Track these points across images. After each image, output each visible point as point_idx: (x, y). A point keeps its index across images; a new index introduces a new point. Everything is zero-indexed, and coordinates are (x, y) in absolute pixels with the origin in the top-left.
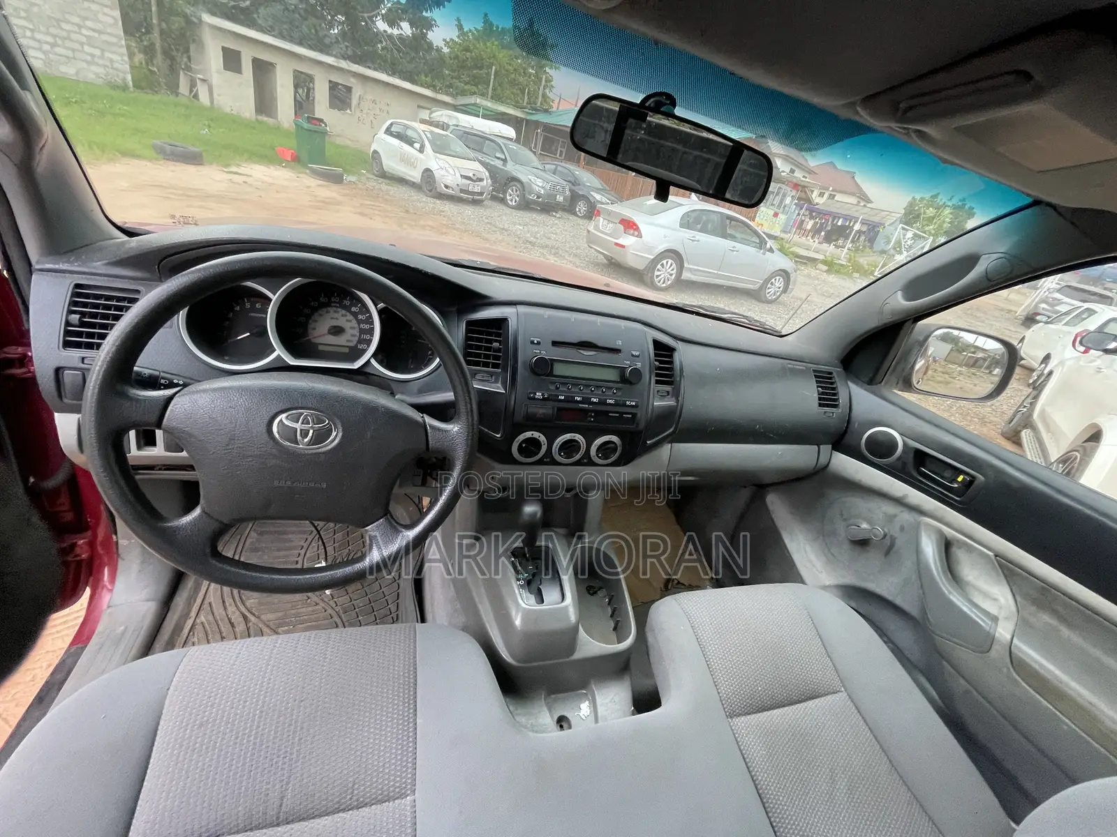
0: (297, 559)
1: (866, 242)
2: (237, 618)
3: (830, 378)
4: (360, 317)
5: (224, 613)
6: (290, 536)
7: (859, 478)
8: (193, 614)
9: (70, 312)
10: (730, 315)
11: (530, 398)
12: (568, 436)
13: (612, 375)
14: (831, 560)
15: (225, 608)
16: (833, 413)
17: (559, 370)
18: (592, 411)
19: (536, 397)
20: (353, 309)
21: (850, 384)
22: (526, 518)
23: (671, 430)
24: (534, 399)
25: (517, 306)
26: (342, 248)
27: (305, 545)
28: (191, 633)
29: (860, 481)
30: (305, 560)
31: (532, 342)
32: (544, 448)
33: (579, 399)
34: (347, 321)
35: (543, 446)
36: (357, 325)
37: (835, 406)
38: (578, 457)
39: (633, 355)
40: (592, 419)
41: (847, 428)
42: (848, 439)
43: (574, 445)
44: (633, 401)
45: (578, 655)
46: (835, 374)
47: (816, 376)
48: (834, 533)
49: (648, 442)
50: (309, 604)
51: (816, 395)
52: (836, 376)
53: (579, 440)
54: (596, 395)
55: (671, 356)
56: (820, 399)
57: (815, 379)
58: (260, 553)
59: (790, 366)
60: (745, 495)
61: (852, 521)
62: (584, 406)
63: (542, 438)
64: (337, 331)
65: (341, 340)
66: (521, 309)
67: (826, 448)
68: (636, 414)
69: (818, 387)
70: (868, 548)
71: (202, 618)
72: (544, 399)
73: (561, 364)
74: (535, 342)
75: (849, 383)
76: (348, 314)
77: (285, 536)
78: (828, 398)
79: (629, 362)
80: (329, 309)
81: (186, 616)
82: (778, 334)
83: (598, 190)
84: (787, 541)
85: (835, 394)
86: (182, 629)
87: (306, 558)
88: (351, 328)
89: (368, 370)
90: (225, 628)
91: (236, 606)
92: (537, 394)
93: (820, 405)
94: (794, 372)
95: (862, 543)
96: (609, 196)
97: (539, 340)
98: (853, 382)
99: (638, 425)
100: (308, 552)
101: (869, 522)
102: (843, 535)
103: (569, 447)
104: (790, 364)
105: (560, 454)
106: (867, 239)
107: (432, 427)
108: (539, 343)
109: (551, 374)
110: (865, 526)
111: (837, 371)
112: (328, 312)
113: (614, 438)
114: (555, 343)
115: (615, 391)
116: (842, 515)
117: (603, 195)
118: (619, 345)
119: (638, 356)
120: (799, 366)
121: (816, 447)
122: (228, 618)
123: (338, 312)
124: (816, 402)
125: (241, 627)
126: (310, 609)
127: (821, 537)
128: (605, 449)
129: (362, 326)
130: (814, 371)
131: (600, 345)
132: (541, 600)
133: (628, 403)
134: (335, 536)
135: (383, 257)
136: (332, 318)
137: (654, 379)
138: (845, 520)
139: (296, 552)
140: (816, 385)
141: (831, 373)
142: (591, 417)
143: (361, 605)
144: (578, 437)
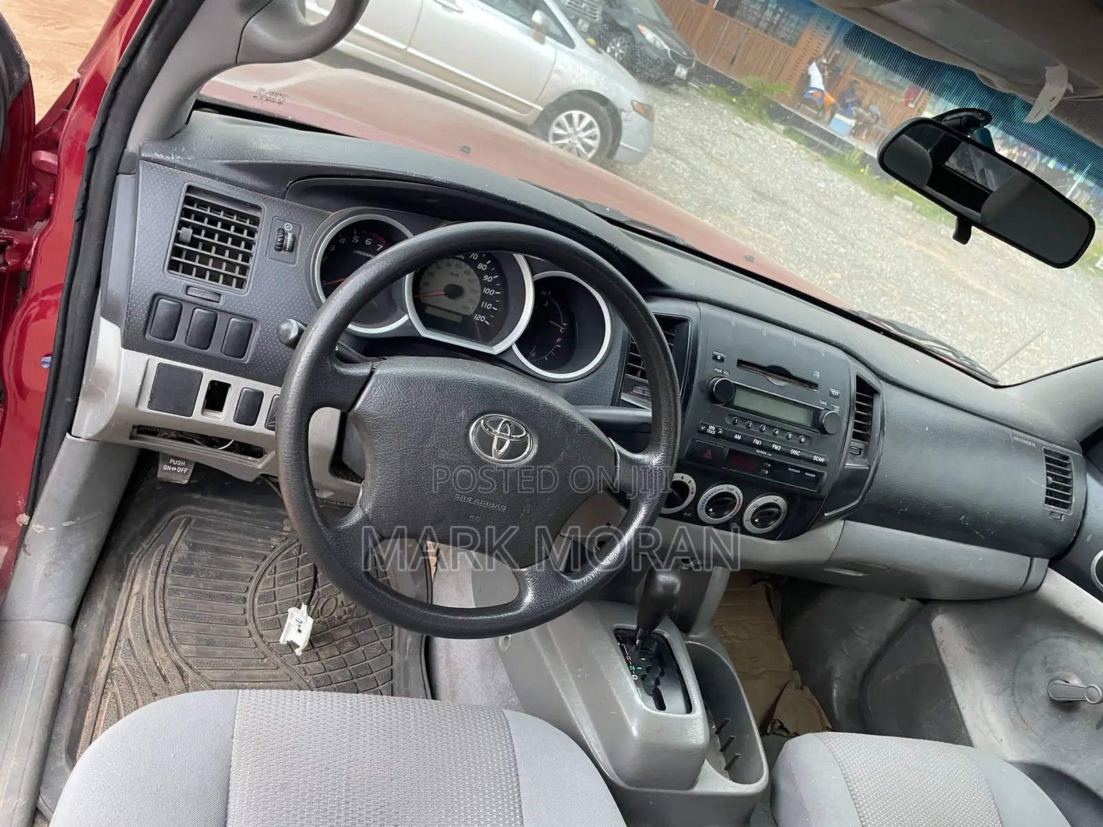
0: (243, 595)
1: (1091, 205)
2: (167, 668)
3: (1065, 465)
4: (486, 278)
5: (150, 659)
6: (232, 558)
7: (1080, 614)
8: (107, 652)
9: (182, 224)
10: (933, 344)
11: (700, 431)
12: (724, 488)
13: (800, 417)
14: (1019, 723)
15: (152, 653)
16: (1061, 515)
17: (741, 399)
18: (769, 461)
19: (709, 431)
20: (480, 266)
21: (1089, 478)
22: (660, 589)
23: (857, 502)
24: (705, 432)
25: (699, 303)
26: (543, 210)
27: (256, 575)
28: (109, 681)
29: (1081, 618)
30: (256, 600)
31: (715, 358)
32: (691, 497)
33: (757, 443)
34: (469, 280)
35: (690, 494)
36: (479, 288)
37: (1066, 506)
38: (727, 516)
39: (831, 394)
40: (767, 472)
41: (1075, 538)
42: (1073, 556)
43: (728, 501)
44: (822, 457)
45: (698, 789)
46: (1071, 460)
47: (1048, 460)
48: (1028, 688)
49: (826, 514)
50: (265, 665)
51: (1044, 487)
52: (1073, 464)
53: (736, 495)
54: (778, 440)
55: (871, 401)
56: (1048, 492)
57: (1045, 463)
58: (192, 576)
59: (1016, 438)
60: (899, 609)
61: (1057, 674)
62: (762, 452)
63: (692, 485)
64: (455, 292)
65: (456, 306)
66: (705, 308)
67: (1040, 563)
68: (822, 474)
69: (1048, 474)
70: (1076, 714)
71: (120, 661)
72: (717, 435)
73: (744, 392)
74: (719, 357)
75: (1088, 476)
76: (472, 271)
77: (226, 558)
78: (1058, 494)
79: (825, 403)
80: (451, 260)
81: (98, 654)
82: (993, 383)
83: (653, 25)
84: (957, 689)
85: (1067, 489)
86: (96, 671)
87: (257, 595)
88: (472, 291)
89: (506, 358)
90: (156, 681)
91: (166, 651)
92: (711, 427)
93: (1048, 501)
94: (1020, 447)
95: (1067, 706)
96: (670, 39)
97: (722, 355)
98: (1093, 475)
99: (819, 490)
100: (260, 586)
101: (1083, 679)
102: (1043, 692)
103: (723, 502)
104: (1016, 436)
105: (707, 511)
106: (1092, 201)
107: (622, 456)
108: (722, 360)
109: (730, 404)
110: (1075, 681)
111: (1075, 456)
112: (449, 265)
113: (779, 500)
114: (741, 363)
115: (803, 440)
116: (1045, 663)
117: (660, 36)
118: (816, 378)
119: (837, 397)
120: (1028, 441)
121: (1029, 558)
122: (157, 667)
123: (461, 267)
124: (1043, 496)
125: (177, 683)
126: (268, 673)
127: (1008, 692)
128: (765, 514)
129: (485, 290)
130: (1046, 451)
131: (794, 374)
132: (661, 706)
133: (815, 458)
134: (300, 569)
135: (583, 227)
136: (452, 274)
137: (851, 430)
138: (1050, 671)
139: (243, 584)
140: (1045, 471)
141: (1066, 458)
142: (767, 468)
143: (340, 679)
144: (736, 491)
